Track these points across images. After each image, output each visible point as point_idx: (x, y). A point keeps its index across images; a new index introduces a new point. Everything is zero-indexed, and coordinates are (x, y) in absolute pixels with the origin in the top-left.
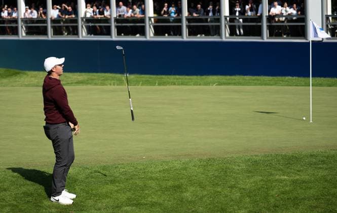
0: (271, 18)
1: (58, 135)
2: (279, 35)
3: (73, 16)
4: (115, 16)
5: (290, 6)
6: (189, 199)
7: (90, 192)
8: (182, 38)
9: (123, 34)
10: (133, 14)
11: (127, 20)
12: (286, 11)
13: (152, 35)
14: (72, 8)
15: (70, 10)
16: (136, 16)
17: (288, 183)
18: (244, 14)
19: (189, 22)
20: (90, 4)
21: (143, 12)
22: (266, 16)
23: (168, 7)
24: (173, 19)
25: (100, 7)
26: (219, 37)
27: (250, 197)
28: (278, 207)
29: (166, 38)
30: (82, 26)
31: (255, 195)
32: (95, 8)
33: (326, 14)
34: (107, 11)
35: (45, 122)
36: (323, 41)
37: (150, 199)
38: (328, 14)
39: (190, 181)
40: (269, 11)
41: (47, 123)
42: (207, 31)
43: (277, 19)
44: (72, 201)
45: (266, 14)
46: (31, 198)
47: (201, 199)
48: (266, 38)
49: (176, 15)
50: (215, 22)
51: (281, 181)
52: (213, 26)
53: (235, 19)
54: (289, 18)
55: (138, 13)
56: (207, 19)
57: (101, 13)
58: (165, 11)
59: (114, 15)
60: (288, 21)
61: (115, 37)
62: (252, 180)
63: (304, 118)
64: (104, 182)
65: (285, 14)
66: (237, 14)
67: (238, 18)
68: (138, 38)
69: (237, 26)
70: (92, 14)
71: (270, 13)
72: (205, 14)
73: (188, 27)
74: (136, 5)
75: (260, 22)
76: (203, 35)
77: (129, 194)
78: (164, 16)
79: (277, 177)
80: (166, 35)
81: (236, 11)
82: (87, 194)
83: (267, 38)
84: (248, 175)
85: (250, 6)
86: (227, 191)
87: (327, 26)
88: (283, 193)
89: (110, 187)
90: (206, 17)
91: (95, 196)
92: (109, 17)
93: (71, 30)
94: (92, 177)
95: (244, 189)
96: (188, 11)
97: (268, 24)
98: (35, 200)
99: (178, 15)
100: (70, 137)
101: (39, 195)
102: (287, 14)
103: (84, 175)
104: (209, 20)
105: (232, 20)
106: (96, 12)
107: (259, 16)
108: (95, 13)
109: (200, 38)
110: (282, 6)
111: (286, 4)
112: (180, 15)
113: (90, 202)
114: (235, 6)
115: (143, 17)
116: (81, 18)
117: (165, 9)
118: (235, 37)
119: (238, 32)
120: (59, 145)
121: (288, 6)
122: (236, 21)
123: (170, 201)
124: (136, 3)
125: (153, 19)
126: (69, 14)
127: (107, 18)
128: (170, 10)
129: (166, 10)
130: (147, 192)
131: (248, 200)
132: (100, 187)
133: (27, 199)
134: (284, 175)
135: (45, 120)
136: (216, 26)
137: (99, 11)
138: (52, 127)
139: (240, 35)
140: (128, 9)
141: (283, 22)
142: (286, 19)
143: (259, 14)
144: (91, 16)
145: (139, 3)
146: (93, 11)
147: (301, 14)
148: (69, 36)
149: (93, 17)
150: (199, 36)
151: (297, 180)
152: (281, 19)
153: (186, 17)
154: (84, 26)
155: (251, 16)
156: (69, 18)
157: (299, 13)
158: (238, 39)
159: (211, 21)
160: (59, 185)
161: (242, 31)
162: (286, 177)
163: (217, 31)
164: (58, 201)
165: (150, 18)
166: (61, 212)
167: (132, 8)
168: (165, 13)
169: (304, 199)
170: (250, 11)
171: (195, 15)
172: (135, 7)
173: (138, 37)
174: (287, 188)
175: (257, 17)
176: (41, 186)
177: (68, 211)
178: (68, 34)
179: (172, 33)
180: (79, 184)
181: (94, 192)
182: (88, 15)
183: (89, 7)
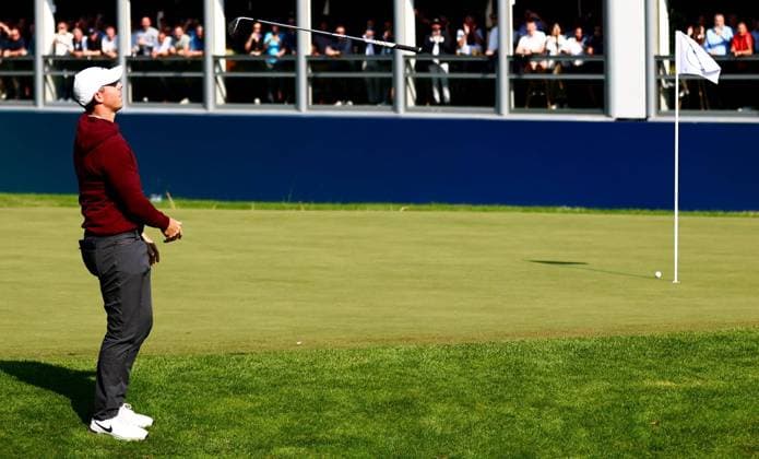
0: (519, 62)
1: (116, 263)
2: (539, 104)
3: (24, 52)
4: (129, 54)
5: (568, 31)
6: (439, 432)
7: (187, 412)
8: (298, 108)
9: (146, 99)
10: (173, 50)
11: (158, 64)
12: (557, 45)
13: (221, 100)
14: (21, 33)
15: (17, 38)
16: (181, 52)
17: (678, 397)
18: (454, 53)
19: (313, 70)
20: (66, 21)
21: (200, 43)
22: (508, 57)
23: (263, 33)
24: (273, 61)
25: (91, 30)
26: (389, 107)
27: (588, 426)
28: (660, 449)
29: (257, 109)
30: (45, 78)
31: (601, 423)
32: (78, 32)
33: (656, 54)
34: (109, 39)
35: (83, 230)
36: (650, 120)
37: (339, 431)
38: (662, 54)
39: (433, 390)
40: (515, 45)
41: (86, 234)
42: (359, 93)
43: (534, 65)
44: (146, 433)
45: (507, 51)
46: (39, 424)
47: (467, 431)
48: (507, 110)
49: (283, 52)
50: (380, 71)
51: (659, 392)
52: (373, 79)
53: (432, 63)
54: (565, 63)
55: (186, 46)
56: (359, 63)
57: (95, 45)
58: (254, 41)
59: (128, 50)
60: (564, 70)
61: (128, 105)
62: (586, 390)
63: (658, 274)
64: (217, 390)
65: (553, 53)
66: (436, 51)
67: (436, 61)
68: (185, 108)
69: (435, 82)
70: (71, 49)
71: (519, 50)
72: (356, 49)
73: (313, 81)
74: (182, 26)
75: (493, 71)
76: (350, 103)
77: (284, 419)
78: (253, 53)
79: (647, 383)
80: (257, 101)
81: (433, 43)
82: (178, 417)
83: (511, 111)
84: (575, 377)
85: (467, 30)
86: (528, 413)
87: (659, 82)
88: (669, 418)
89: (235, 402)
90: (356, 58)
91: (201, 421)
92: (114, 55)
93: (17, 85)
94: (184, 380)
95: (569, 409)
96: (314, 42)
97: (514, 77)
98: (51, 427)
99: (288, 52)
100: (144, 270)
101: (60, 417)
102: (559, 51)
103: (163, 375)
104: (365, 65)
105: (422, 66)
106: (80, 43)
107: (490, 57)
108: (77, 46)
109: (342, 110)
110: (548, 32)
111: (557, 28)
112: (294, 52)
113: (190, 436)
114: (430, 32)
115: (198, 56)
116: (44, 57)
117: (255, 36)
118: (428, 107)
119: (437, 96)
120: (118, 289)
121: (562, 33)
122: (431, 68)
123: (391, 435)
124: (182, 21)
125: (223, 63)
126: (14, 46)
127: (109, 57)
128: (266, 40)
129: (257, 39)
130: (329, 413)
131: (583, 433)
132: (208, 401)
133: (31, 426)
134: (663, 379)
135: (83, 226)
136: (382, 79)
137: (89, 41)
138: (102, 244)
139: (442, 103)
140: (162, 35)
141: (549, 71)
142: (557, 63)
143: (489, 52)
144: (68, 52)
145: (189, 22)
146: (75, 41)
147: (594, 53)
148: (11, 101)
149: (73, 55)
150: (339, 104)
151: (698, 389)
152: (544, 64)
153: (307, 57)
154: (49, 78)
155: (471, 55)
156: (12, 56)
157: (590, 50)
158: (436, 111)
159: (370, 69)
160: (113, 390)
161: (447, 94)
162: (668, 384)
163: (384, 92)
164: (110, 430)
165: (216, 60)
166: (119, 457)
167: (170, 33)
168: (255, 46)
169: (723, 431)
170: (469, 43)
171: (330, 52)
172: (179, 30)
173: (184, 106)
174: (676, 408)
175: (486, 59)
176: (62, 397)
177: (138, 456)
178: (8, 98)
179: (271, 97)
180: (155, 395)
181: (196, 412)
182: (61, 51)
183: (64, 31)
